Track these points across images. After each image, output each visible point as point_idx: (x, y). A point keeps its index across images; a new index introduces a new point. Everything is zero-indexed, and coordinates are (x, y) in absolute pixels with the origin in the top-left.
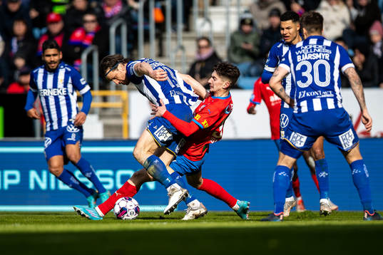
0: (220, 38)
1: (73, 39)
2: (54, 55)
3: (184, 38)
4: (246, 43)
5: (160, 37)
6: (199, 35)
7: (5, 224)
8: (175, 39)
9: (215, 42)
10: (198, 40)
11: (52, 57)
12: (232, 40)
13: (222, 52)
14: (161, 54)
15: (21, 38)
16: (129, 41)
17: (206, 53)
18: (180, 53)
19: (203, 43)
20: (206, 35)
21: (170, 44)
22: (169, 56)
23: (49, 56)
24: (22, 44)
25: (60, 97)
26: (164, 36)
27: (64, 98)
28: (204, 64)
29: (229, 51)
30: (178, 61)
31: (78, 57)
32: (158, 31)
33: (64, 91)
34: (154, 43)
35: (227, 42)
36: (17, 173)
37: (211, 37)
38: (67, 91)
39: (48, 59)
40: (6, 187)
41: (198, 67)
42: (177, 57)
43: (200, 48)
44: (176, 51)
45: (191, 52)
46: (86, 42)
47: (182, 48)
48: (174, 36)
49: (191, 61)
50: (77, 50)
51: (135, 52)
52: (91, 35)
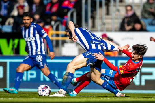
0: (138, 5)
1: (63, 6)
2: (28, 20)
3: (120, 6)
4: (151, 8)
5: (107, 5)
6: (127, 4)
7: (28, 98)
8: (115, 6)
9: (134, 8)
10: (126, 6)
11: (26, 20)
12: (144, 7)
13: (138, 13)
14: (108, 13)
15: (37, 5)
16: (92, 6)
17: (130, 13)
18: (117, 13)
19: (129, 8)
20: (131, 4)
21: (112, 9)
22: (112, 15)
23: (25, 20)
24: (38, 8)
25: (32, 41)
26: (109, 4)
27: (34, 42)
28: (129, 19)
29: (142, 13)
30: (116, 17)
31: (66, 14)
32: (106, 1)
33: (33, 39)
34: (104, 8)
35: (141, 8)
36: (34, 72)
37: (133, 5)
38: (35, 38)
39: (24, 22)
40: (29, 79)
41: (126, 20)
42: (116, 15)
43: (127, 11)
44: (115, 12)
45: (123, 12)
46: (70, 7)
47: (118, 10)
48: (115, 4)
49: (123, 17)
50: (66, 11)
51: (94, 12)
52: (73, 4)
